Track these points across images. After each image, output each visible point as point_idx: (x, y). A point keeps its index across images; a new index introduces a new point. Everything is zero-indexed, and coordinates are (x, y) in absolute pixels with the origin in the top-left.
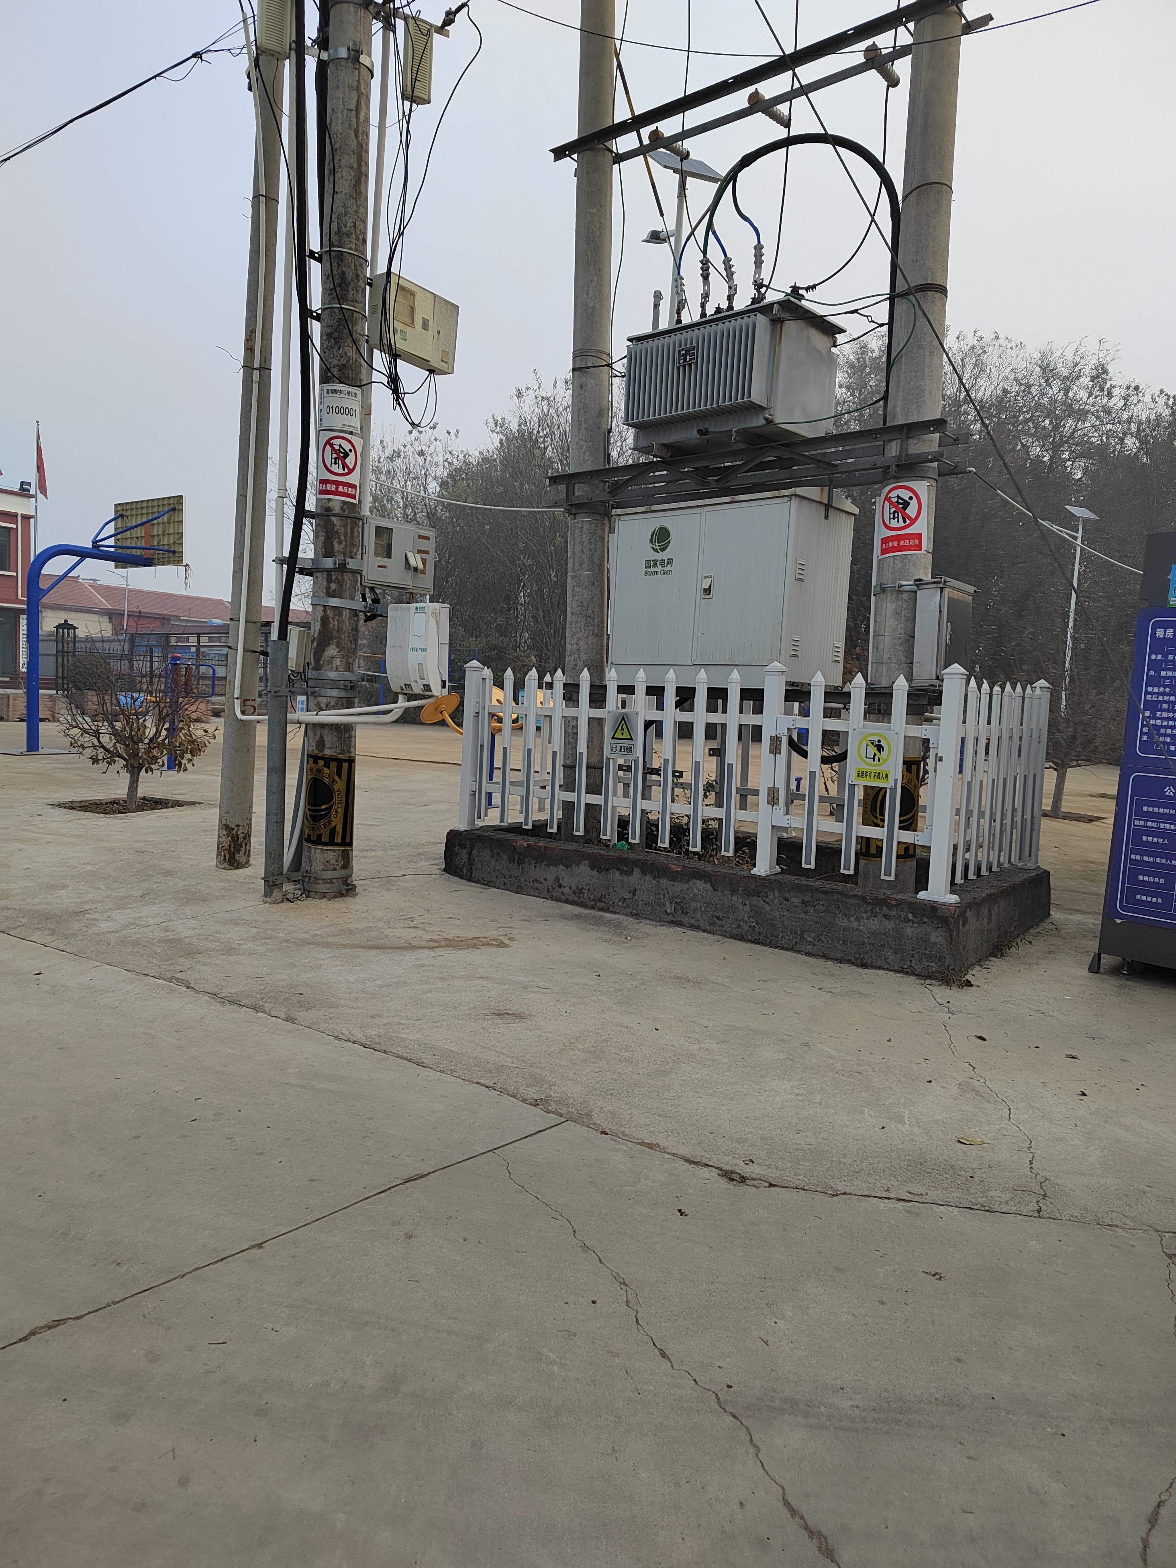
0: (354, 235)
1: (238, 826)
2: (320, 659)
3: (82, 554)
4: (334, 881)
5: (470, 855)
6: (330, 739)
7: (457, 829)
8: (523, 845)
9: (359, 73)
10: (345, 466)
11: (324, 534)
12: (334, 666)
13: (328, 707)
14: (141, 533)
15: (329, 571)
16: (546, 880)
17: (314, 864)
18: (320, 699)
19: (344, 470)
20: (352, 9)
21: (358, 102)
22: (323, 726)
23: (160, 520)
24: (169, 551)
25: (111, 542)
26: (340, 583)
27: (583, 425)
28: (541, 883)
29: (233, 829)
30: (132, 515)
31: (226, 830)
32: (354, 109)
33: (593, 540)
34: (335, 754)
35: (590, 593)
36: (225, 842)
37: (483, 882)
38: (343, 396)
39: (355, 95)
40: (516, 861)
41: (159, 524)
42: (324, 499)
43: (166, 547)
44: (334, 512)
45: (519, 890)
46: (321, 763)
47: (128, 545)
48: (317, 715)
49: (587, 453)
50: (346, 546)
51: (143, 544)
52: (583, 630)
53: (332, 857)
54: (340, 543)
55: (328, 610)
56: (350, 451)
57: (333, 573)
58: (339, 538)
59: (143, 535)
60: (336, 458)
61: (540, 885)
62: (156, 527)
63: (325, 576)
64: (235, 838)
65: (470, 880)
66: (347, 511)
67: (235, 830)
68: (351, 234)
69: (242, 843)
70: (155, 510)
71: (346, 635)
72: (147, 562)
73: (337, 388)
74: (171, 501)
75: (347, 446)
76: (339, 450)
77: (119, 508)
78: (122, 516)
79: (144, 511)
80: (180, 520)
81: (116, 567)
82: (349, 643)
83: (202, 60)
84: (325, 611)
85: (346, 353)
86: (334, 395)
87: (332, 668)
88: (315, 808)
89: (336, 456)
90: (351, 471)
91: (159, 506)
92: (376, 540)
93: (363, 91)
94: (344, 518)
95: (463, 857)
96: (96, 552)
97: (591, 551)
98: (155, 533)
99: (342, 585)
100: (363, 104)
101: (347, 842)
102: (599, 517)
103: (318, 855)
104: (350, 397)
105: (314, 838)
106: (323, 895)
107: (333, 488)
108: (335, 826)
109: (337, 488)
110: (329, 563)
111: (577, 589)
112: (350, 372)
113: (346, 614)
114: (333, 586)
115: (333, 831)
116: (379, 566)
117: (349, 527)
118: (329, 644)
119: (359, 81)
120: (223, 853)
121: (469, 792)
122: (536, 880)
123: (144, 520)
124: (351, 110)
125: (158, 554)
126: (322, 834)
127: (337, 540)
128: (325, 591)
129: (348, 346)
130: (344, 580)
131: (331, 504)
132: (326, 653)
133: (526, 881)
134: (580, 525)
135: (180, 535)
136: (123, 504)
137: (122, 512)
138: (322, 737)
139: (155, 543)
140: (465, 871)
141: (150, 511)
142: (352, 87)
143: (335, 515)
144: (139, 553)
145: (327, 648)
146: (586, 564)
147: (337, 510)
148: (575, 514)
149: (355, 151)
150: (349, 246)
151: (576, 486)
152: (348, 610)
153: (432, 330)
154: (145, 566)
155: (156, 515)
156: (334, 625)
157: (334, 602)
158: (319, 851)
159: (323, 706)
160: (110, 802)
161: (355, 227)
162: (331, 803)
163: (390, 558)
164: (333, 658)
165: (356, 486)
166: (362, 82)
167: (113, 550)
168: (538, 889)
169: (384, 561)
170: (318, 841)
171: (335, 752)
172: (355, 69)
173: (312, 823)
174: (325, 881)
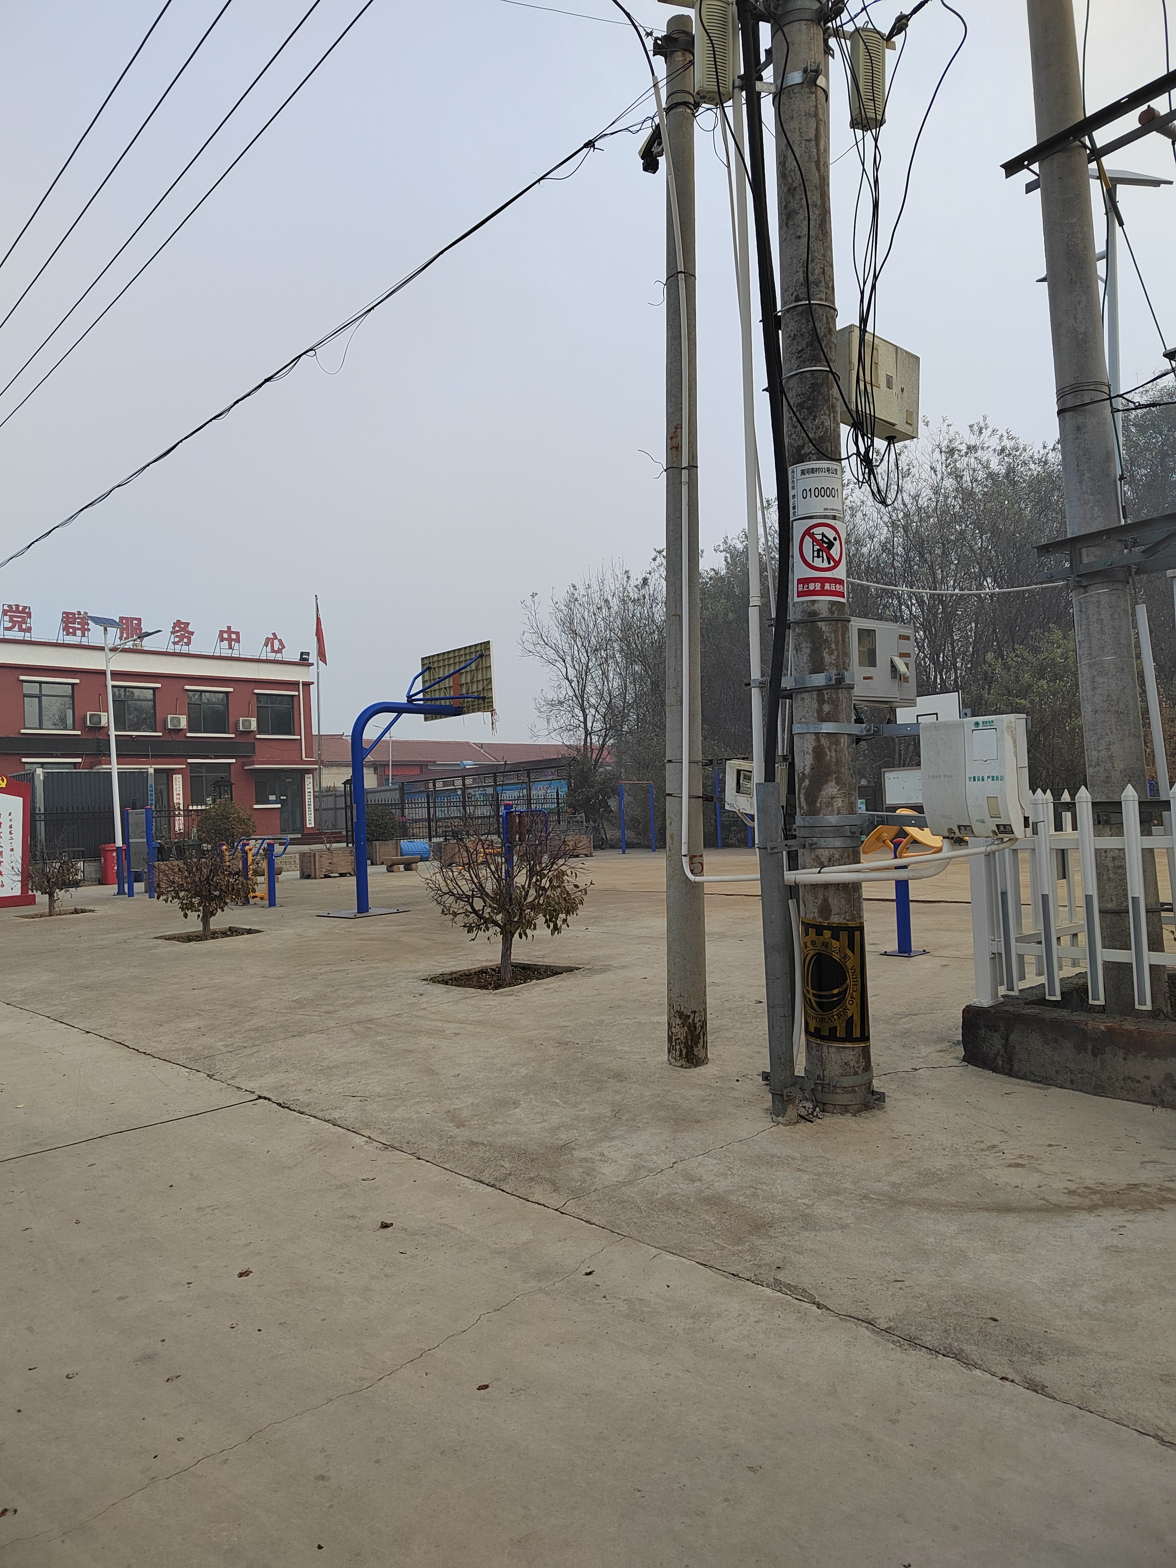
0: (823, 284)
1: (694, 1012)
2: (816, 801)
3: (398, 710)
4: (857, 1089)
5: (1007, 1040)
6: (836, 902)
7: (979, 1004)
8: (1099, 1029)
9: (816, 98)
10: (830, 558)
11: (809, 645)
12: (836, 808)
13: (831, 862)
14: (449, 684)
15: (819, 690)
16: (1147, 1078)
17: (829, 1067)
18: (819, 852)
19: (829, 563)
20: (804, 27)
21: (817, 129)
22: (826, 886)
23: (468, 669)
24: (478, 698)
25: (421, 696)
26: (835, 703)
27: (1087, 474)
28: (1138, 1082)
29: (689, 1017)
30: (439, 667)
31: (680, 1018)
32: (813, 138)
33: (1116, 616)
34: (845, 922)
35: (1119, 682)
36: (681, 1032)
37: (1033, 1078)
38: (823, 474)
39: (813, 122)
40: (1090, 1051)
41: (467, 672)
42: (807, 602)
43: (476, 694)
44: (821, 616)
45: (1099, 1090)
46: (827, 934)
47: (437, 696)
48: (819, 872)
49: (1096, 509)
50: (838, 655)
51: (452, 694)
52: (1115, 730)
53: (850, 1057)
54: (831, 653)
55: (823, 739)
56: (835, 539)
57: (825, 692)
58: (830, 648)
59: (451, 685)
60: (818, 551)
61: (1137, 1085)
62: (464, 676)
63: (815, 696)
64: (692, 1028)
65: (1010, 1075)
66: (836, 613)
67: (692, 1017)
68: (821, 281)
69: (699, 1033)
70: (462, 659)
71: (847, 767)
72: (457, 712)
73: (814, 466)
74: (478, 648)
75: (831, 534)
76: (822, 540)
77: (426, 661)
78: (429, 669)
79: (452, 661)
80: (489, 665)
81: (426, 719)
82: (850, 777)
83: (594, 148)
84: (818, 740)
85: (823, 422)
86: (812, 475)
87: (832, 811)
88: (820, 993)
89: (818, 547)
90: (837, 563)
91: (466, 654)
92: (859, 646)
93: (821, 117)
94: (834, 622)
95: (994, 1043)
96: (409, 707)
97: (1115, 629)
98: (463, 682)
99: (837, 706)
100: (822, 132)
101: (865, 1037)
102: (1120, 586)
103: (833, 1055)
104: (830, 475)
105: (826, 1033)
106: (845, 1109)
107: (818, 586)
108: (852, 1015)
109: (823, 587)
110: (819, 680)
111: (1099, 680)
112: (829, 444)
113: (844, 741)
114: (826, 708)
115: (850, 1022)
116: (865, 678)
117: (840, 632)
118: (827, 782)
119: (816, 106)
120: (678, 1047)
121: (988, 955)
122: (1129, 1078)
123: (452, 671)
124: (811, 140)
125: (468, 702)
126: (836, 1027)
127: (827, 650)
128: (816, 715)
129: (825, 414)
130: (839, 698)
131: (816, 607)
132: (823, 793)
133: (1110, 1078)
134: (1095, 599)
135: (489, 680)
136: (429, 657)
137: (429, 665)
138: (825, 900)
139: (464, 691)
140: (1000, 1063)
141: (457, 660)
142: (810, 114)
143: (823, 620)
144: (448, 703)
145: (825, 786)
146: (1109, 647)
147: (825, 613)
148: (1086, 586)
149: (818, 186)
150: (819, 296)
151: (1084, 551)
152: (846, 736)
153: (896, 389)
154: (454, 716)
155: (463, 665)
156: (831, 756)
157: (828, 727)
158: (834, 1049)
159: (824, 860)
160: (479, 972)
161: (823, 273)
162: (845, 986)
163: (875, 666)
164: (832, 798)
165: (843, 581)
166: (819, 106)
167: (422, 702)
168: (1134, 1090)
169: (869, 671)
170: (832, 1037)
171: (845, 918)
172: (812, 93)
173: (821, 1012)
174: (845, 1090)
